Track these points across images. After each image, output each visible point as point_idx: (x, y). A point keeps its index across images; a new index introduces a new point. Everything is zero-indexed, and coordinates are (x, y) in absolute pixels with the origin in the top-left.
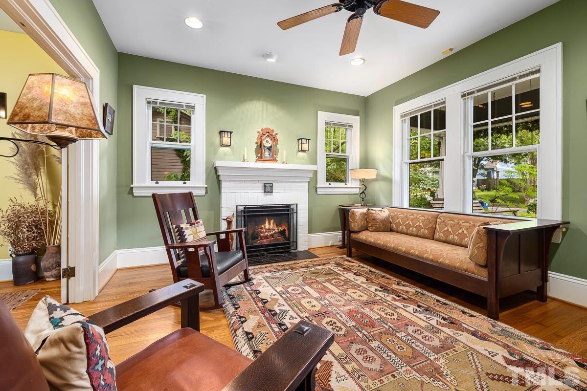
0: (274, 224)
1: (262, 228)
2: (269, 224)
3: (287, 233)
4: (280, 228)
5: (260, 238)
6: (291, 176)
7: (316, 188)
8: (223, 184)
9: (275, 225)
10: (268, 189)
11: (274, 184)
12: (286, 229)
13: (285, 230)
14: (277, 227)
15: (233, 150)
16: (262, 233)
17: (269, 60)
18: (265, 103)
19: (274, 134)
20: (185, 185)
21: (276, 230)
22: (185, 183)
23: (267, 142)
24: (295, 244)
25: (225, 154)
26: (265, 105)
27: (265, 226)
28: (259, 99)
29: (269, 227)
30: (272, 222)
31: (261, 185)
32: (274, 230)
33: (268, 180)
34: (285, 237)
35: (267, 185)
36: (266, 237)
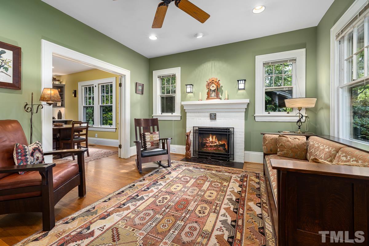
0: (215, 139)
1: (207, 140)
2: (212, 138)
3: (226, 147)
4: (221, 143)
5: (206, 146)
6: (230, 108)
7: (255, 117)
8: (187, 114)
9: (217, 139)
10: (213, 117)
11: (217, 114)
12: (226, 144)
13: (224, 144)
14: (218, 141)
15: (194, 94)
16: (208, 143)
17: (198, 37)
18: (213, 62)
19: (217, 81)
20: (172, 115)
21: (217, 143)
22: (172, 114)
23: (213, 87)
24: (232, 156)
25: (190, 98)
26: (213, 64)
27: (209, 139)
28: (209, 61)
29: (212, 140)
30: (214, 137)
31: (208, 114)
32: (216, 142)
33: (213, 112)
34: (225, 149)
35: (212, 115)
36: (211, 146)
